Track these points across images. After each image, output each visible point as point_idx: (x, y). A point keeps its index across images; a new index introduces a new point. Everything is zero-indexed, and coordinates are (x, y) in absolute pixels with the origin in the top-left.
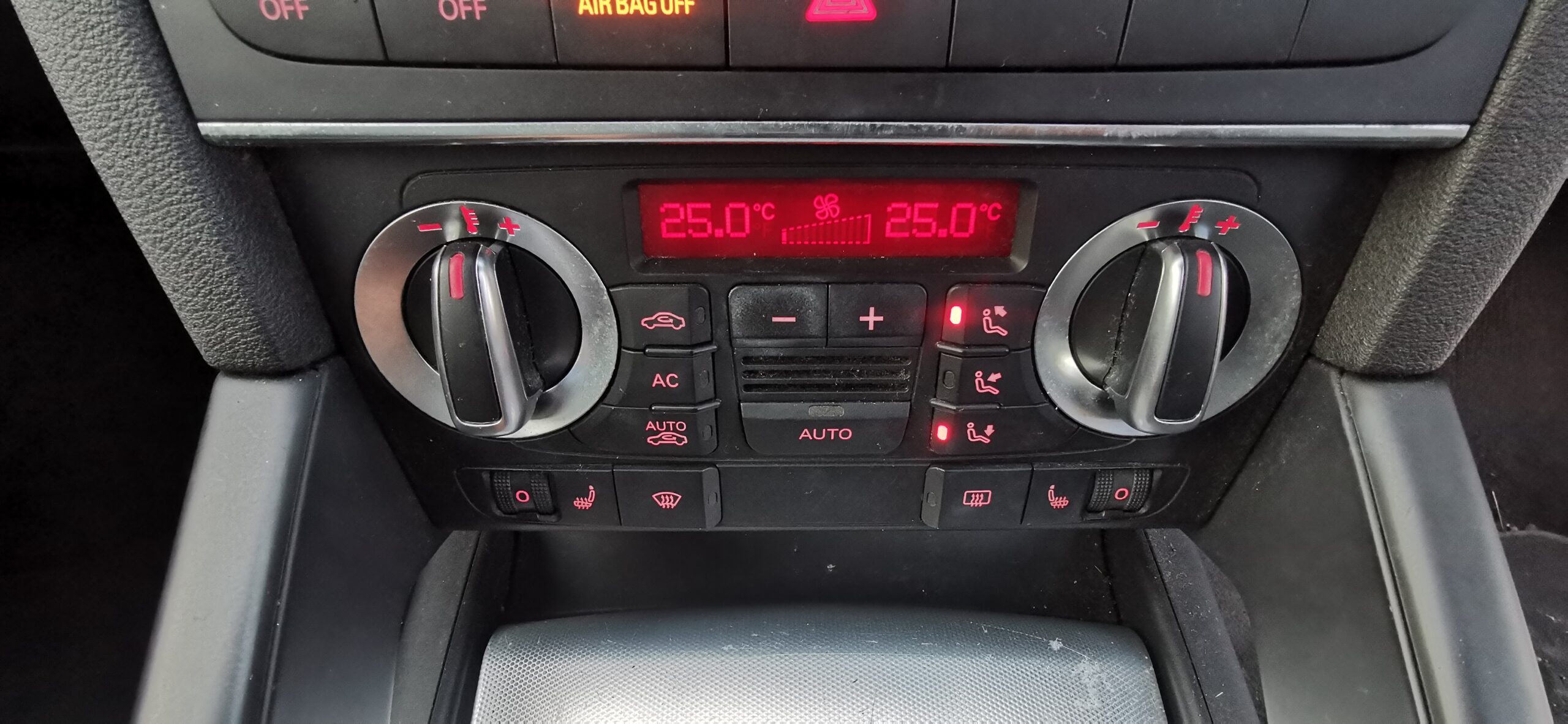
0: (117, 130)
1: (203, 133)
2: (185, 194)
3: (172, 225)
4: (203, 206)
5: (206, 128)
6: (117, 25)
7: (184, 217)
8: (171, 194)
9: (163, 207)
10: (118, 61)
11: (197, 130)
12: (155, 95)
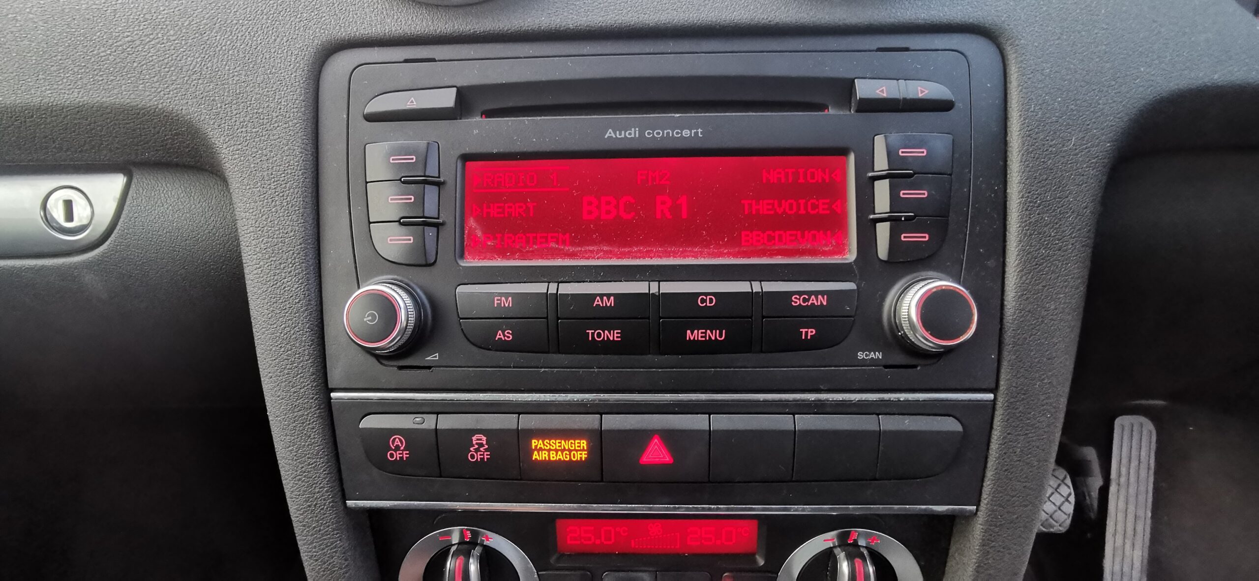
0: (309, 506)
1: (348, 505)
2: (333, 535)
3: (323, 549)
4: (340, 540)
5: (350, 503)
6: (323, 463)
7: (330, 546)
8: (327, 535)
9: (320, 541)
10: (319, 477)
11: (345, 504)
12: (331, 491)
